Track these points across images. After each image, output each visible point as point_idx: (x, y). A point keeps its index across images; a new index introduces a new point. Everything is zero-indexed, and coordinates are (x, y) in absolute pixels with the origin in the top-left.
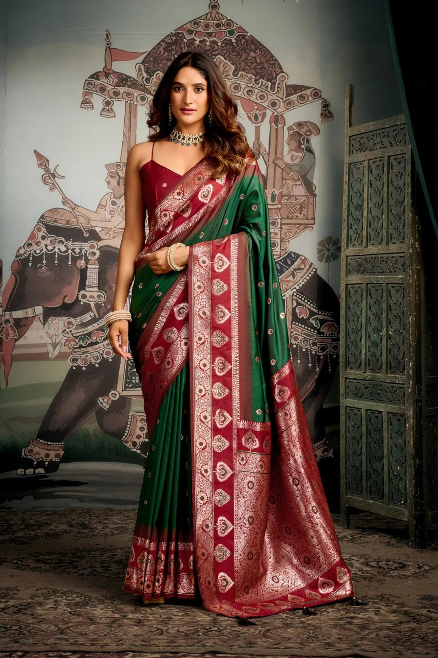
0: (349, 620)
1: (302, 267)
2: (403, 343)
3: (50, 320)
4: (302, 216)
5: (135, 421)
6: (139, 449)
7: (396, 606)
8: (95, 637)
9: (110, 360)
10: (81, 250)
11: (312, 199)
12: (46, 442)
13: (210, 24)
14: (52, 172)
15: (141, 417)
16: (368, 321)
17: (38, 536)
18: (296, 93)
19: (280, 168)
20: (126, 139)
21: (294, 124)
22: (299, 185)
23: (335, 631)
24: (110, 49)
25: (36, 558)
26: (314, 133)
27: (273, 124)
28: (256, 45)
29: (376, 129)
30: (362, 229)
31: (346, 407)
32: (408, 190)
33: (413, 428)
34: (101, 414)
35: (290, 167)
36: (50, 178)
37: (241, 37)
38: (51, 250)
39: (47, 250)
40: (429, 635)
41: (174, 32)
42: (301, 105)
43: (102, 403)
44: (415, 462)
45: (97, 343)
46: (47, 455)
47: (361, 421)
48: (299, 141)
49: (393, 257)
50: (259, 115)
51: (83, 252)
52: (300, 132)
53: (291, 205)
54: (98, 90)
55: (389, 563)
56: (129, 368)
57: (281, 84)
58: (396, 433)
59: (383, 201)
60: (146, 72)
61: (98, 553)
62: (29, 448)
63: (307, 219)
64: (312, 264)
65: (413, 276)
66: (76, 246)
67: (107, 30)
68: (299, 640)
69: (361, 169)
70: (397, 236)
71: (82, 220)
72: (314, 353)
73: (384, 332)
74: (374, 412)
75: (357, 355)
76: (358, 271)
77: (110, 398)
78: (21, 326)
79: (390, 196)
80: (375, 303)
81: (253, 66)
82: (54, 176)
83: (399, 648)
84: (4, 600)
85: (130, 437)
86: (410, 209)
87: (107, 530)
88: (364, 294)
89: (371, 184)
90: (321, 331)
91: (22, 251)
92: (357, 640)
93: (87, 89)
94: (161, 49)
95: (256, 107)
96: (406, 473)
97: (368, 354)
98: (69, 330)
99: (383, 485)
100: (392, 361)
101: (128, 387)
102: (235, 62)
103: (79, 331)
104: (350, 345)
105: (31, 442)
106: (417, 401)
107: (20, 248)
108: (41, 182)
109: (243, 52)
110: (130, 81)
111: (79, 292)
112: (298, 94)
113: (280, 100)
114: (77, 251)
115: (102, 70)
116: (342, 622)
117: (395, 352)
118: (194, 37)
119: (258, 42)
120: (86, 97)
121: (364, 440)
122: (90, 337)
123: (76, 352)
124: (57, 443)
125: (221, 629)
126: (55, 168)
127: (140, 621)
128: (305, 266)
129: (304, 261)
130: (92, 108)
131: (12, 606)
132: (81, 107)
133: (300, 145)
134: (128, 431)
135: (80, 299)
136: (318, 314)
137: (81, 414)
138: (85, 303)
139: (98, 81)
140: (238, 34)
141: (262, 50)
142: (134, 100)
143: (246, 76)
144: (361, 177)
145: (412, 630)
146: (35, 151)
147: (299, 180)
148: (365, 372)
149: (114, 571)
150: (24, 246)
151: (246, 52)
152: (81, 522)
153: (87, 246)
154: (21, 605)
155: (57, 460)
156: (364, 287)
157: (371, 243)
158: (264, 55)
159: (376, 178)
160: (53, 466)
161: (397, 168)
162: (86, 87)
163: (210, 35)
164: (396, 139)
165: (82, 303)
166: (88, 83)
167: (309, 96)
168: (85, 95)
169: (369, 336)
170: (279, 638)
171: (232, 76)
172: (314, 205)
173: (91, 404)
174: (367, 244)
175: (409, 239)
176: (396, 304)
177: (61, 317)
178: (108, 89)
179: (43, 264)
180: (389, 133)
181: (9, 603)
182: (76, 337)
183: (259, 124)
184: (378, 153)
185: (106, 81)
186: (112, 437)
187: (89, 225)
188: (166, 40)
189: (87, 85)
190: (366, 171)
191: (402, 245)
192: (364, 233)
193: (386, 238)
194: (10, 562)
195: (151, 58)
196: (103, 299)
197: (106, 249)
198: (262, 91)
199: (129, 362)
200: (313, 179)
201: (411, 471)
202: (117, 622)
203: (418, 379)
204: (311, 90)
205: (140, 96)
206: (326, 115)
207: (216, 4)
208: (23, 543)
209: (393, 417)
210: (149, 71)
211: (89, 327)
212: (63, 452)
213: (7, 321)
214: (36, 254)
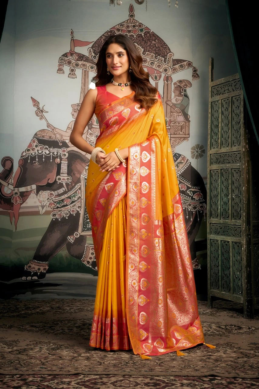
0: (209, 357)
1: (183, 161)
2: (240, 202)
3: (40, 193)
4: (182, 133)
5: (89, 249)
6: (91, 265)
7: (236, 349)
8: (62, 366)
9: (74, 215)
10: (57, 153)
11: (187, 123)
12: (38, 262)
13: (130, 26)
14: (41, 109)
15: (92, 247)
16: (222, 190)
17: (33, 314)
18: (178, 64)
19: (170, 106)
20: (83, 90)
21: (177, 81)
22: (181, 115)
23: (200, 363)
24: (73, 40)
25: (31, 325)
26: (188, 86)
27: (165, 81)
28: (155, 37)
29: (225, 82)
30: (218, 139)
31: (211, 239)
32: (242, 115)
33: (245, 250)
34: (69, 245)
35: (176, 105)
36: (40, 113)
37: (147, 33)
38: (41, 153)
39: (39, 153)
40: (255, 364)
41: (109, 30)
42: (181, 70)
43: (70, 239)
44: (247, 269)
45: (67, 205)
46: (39, 269)
47: (218, 247)
48: (180, 91)
49: (234, 154)
50: (157, 77)
51: (59, 154)
52: (181, 86)
53: (176, 127)
54: (67, 63)
55: (232, 327)
56: (85, 219)
57: (170, 59)
58: (237, 253)
59: (229, 122)
60: (94, 52)
61: (66, 322)
62: (29, 265)
63: (185, 134)
64: (188, 160)
65: (245, 164)
66: (55, 151)
67: (72, 29)
68: (180, 368)
69: (218, 105)
70: (237, 141)
71: (58, 136)
72: (189, 210)
73: (230, 197)
74: (225, 242)
75: (216, 210)
76: (216, 163)
77: (74, 237)
78: (24, 196)
79: (233, 119)
80: (225, 180)
81: (154, 49)
82: (42, 111)
83: (237, 371)
84: (11, 347)
85: (86, 259)
86: (243, 126)
87: (72, 310)
88: (220, 175)
89: (223, 113)
90: (194, 197)
91: (24, 154)
92: (213, 367)
93: (61, 63)
94: (102, 40)
95: (156, 72)
96: (242, 276)
97: (222, 209)
98: (51, 198)
99: (230, 283)
100: (234, 213)
101: (84, 230)
102: (144, 47)
103: (56, 199)
104: (212, 204)
105: (30, 261)
106: (248, 235)
107: (23, 152)
108: (35, 115)
109: (148, 41)
110: (85, 58)
111: (56, 177)
112: (179, 65)
113: (169, 68)
114: (55, 153)
115: (69, 52)
116: (204, 358)
117: (236, 207)
118: (121, 33)
119: (157, 35)
120: (60, 67)
121: (220, 258)
122: (63, 202)
123: (55, 211)
124: (45, 262)
125: (135, 362)
126: (43, 107)
127: (88, 358)
128: (184, 161)
129: (184, 158)
130: (64, 73)
131: (16, 350)
132: (57, 73)
133: (181, 92)
134: (85, 255)
135: (57, 180)
136: (192, 188)
137: (58, 246)
138: (60, 183)
139: (67, 58)
140: (145, 31)
141: (159, 40)
142: (87, 68)
143: (150, 55)
144: (218, 109)
145: (245, 362)
146: (31, 97)
147: (180, 112)
148: (220, 219)
149: (75, 332)
150: (25, 151)
151: (150, 41)
152: (57, 306)
153: (61, 151)
154: (21, 350)
155: (45, 272)
156: (219, 171)
157: (223, 146)
158: (160, 42)
159: (225, 109)
160: (42, 275)
161: (236, 104)
162: (60, 61)
163: (129, 31)
164: (236, 87)
165: (58, 183)
166: (61, 59)
167: (186, 65)
168: (60, 66)
169: (222, 199)
170: (168, 367)
171: (142, 54)
172: (189, 127)
173: (63, 240)
174: (221, 146)
175: (243, 143)
176: (236, 180)
177: (47, 191)
178: (73, 62)
179: (36, 161)
180: (232, 84)
181: (14, 349)
182: (55, 202)
183: (158, 81)
184: (226, 95)
185: (71, 58)
186: (75, 259)
187: (62, 139)
188: (105, 35)
189: (61, 60)
190: (220, 106)
191: (239, 147)
192: (219, 140)
193: (231, 143)
194: (16, 327)
195: (96, 45)
196: (70, 181)
197: (72, 152)
198: (159, 63)
199: (85, 216)
200: (188, 112)
201: (244, 275)
202: (75, 359)
203: (248, 223)
204: (187, 62)
205: (90, 66)
206: (195, 76)
207: (133, 14)
208: (24, 317)
209: (235, 245)
210: (95, 52)
211: (62, 196)
212: (48, 267)
213: (16, 193)
214: (32, 155)
